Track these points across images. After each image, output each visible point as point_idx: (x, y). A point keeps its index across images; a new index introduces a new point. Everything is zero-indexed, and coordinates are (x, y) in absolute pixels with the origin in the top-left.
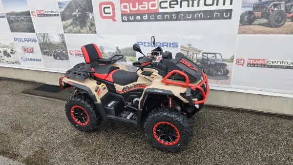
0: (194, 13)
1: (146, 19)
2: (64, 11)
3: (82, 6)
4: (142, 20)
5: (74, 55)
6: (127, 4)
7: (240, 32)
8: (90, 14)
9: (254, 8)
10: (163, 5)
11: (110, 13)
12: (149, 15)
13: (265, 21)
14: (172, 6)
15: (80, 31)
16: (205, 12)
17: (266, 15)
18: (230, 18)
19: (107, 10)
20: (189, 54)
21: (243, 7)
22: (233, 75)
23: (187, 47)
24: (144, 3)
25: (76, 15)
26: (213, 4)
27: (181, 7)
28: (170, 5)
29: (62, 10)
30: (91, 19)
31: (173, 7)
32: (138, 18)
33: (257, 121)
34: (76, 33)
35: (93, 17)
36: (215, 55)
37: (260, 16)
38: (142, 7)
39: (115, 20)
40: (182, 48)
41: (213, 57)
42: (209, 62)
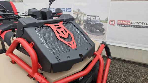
20: (78, 17)
22: (107, 32)
23: (77, 11)
33: (123, 66)
36: (95, 17)
40: (74, 12)
41: (94, 19)
42: (91, 23)
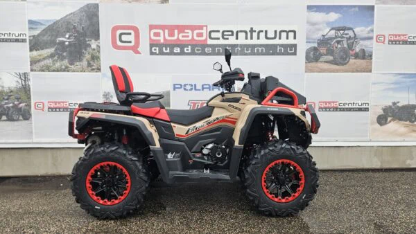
0: (254, 46)
1: (190, 51)
2: (39, 35)
3: (80, 28)
4: (182, 53)
5: (46, 109)
6: (161, 31)
7: (308, 70)
8: (93, 41)
9: (318, 44)
10: (213, 35)
11: (130, 42)
12: (193, 46)
13: (331, 58)
14: (225, 37)
15: (67, 67)
16: (266, 46)
17: (330, 52)
18: (295, 54)
19: (124, 38)
21: (307, 42)
24: (186, 31)
25: (64, 42)
26: (275, 38)
27: (237, 38)
28: (223, 35)
29: (36, 33)
30: (94, 49)
31: (228, 39)
32: (177, 50)
34: (58, 71)
35: (98, 46)
37: (325, 52)
38: (183, 36)
39: (138, 52)
